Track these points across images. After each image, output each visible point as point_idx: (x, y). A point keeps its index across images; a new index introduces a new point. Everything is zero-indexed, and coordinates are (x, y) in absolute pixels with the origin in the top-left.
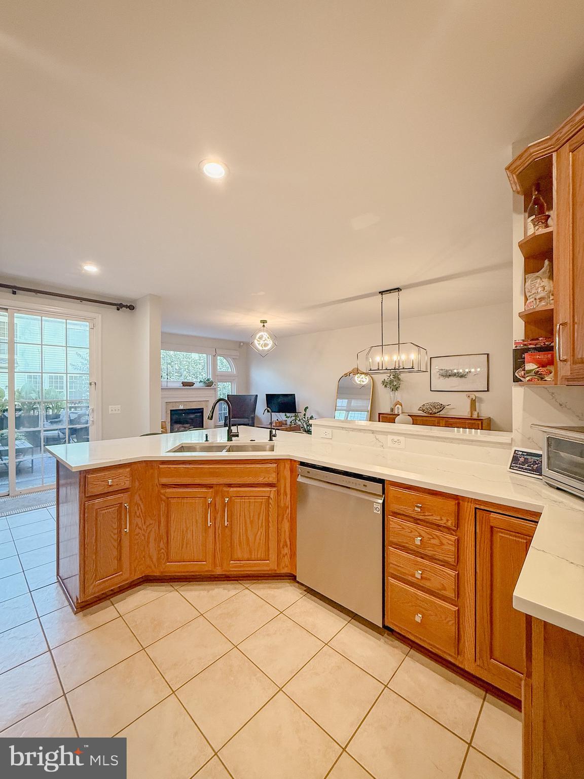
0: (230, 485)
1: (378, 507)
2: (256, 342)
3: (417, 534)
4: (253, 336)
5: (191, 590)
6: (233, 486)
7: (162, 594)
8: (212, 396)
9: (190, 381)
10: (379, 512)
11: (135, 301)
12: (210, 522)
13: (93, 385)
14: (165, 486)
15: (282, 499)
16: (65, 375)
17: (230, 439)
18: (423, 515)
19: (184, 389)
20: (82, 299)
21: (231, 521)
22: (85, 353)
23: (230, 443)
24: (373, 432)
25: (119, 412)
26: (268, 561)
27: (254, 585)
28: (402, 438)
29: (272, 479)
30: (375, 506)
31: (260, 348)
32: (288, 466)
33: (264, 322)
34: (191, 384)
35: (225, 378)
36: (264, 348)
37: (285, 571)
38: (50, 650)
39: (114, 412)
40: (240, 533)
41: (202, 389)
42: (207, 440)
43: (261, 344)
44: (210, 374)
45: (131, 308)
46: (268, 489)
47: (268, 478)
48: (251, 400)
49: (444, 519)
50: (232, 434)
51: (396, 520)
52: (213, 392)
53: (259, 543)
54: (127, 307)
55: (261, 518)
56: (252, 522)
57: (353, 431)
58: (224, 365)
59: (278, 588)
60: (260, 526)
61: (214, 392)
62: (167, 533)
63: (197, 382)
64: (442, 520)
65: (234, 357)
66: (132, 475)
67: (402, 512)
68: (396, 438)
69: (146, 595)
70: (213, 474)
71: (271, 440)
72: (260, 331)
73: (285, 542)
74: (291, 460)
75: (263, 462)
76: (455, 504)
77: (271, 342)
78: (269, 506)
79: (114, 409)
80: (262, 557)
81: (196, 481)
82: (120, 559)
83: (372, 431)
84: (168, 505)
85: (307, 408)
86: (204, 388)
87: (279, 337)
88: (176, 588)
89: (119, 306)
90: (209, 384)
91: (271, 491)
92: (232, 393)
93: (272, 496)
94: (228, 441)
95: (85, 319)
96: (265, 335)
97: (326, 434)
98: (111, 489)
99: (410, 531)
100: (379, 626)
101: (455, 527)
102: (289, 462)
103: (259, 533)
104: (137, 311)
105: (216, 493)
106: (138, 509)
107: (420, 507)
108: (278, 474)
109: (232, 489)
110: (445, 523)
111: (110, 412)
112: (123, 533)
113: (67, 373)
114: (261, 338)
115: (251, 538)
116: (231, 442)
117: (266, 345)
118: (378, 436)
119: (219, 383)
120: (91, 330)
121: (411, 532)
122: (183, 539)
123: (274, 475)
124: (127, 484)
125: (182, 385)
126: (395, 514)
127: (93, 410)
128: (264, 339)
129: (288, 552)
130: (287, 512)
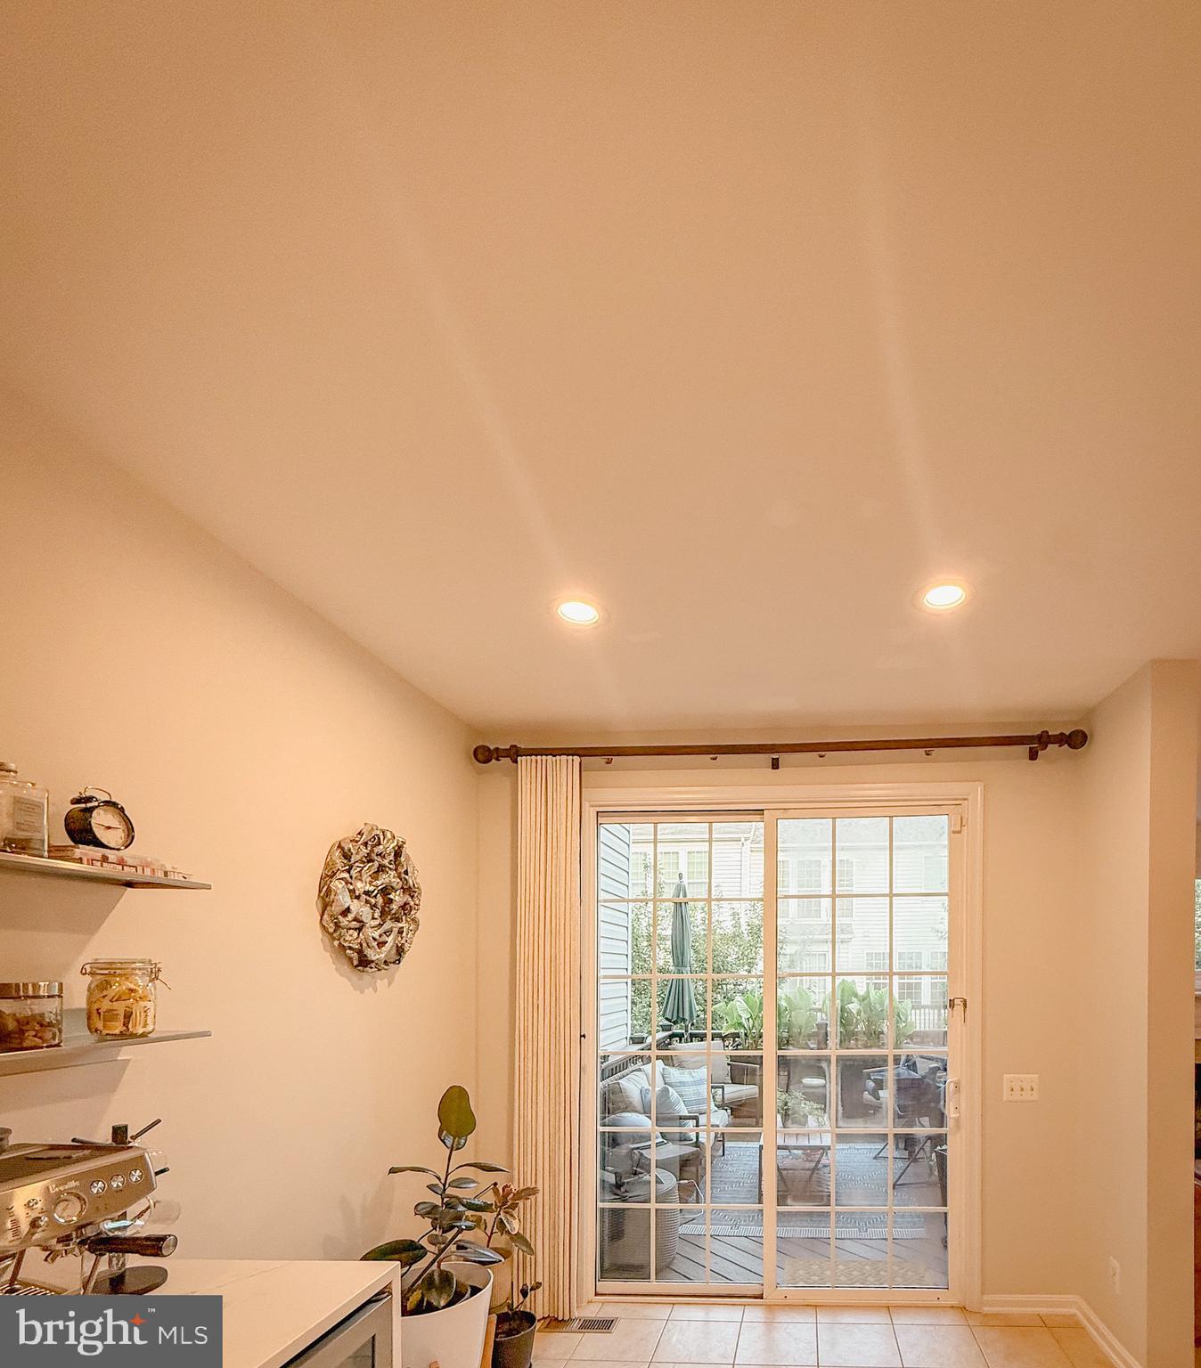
11: (1090, 713)
13: (959, 1008)
20: (928, 745)
22: (937, 913)
25: (1035, 1096)
39: (1017, 1096)
45: (1078, 740)
54: (1062, 740)
79: (1018, 1085)
89: (1036, 743)
95: (934, 806)
104: (1096, 748)
113: (891, 974)
120: (954, 835)
127: (957, 1086)
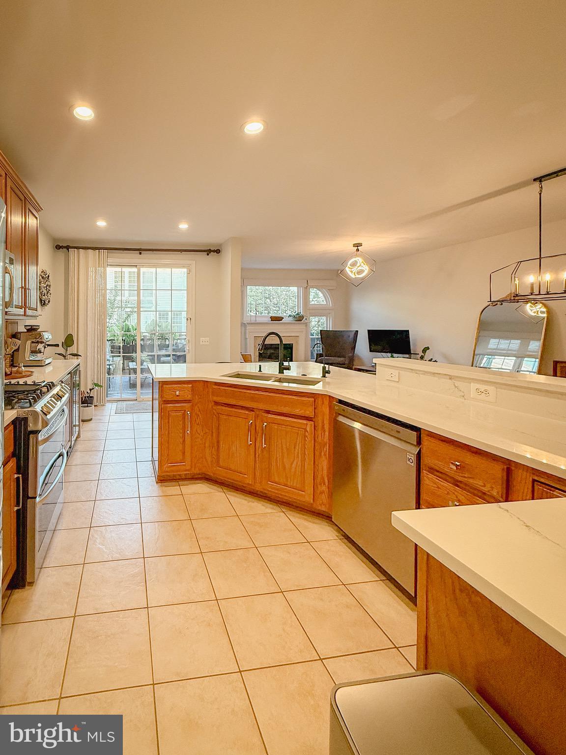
0: (268, 412)
1: (412, 458)
2: (347, 269)
3: (454, 497)
4: (344, 263)
5: (236, 496)
6: (271, 413)
7: (212, 491)
8: (302, 332)
9: (280, 315)
10: (413, 464)
11: (221, 245)
12: (250, 441)
13: (189, 320)
14: (216, 403)
15: (320, 435)
16: (170, 313)
17: (281, 371)
18: (462, 477)
19: (273, 323)
21: (269, 445)
22: (184, 295)
23: (281, 376)
24: (451, 378)
25: (208, 343)
26: (304, 493)
27: (291, 512)
28: (491, 389)
29: (309, 412)
30: (408, 456)
31: (353, 276)
32: (326, 402)
33: (357, 245)
34: (279, 319)
35: (319, 311)
36: (357, 276)
37: (323, 508)
38: (139, 497)
39: (204, 343)
40: (277, 458)
41: (291, 323)
42: (260, 371)
43: (354, 272)
44: (300, 308)
45: (218, 251)
46: (305, 422)
47: (305, 411)
48: (349, 336)
49: (488, 486)
50: (283, 366)
51: (431, 476)
52: (303, 327)
53: (295, 472)
54: (214, 251)
55: (297, 447)
56: (287, 449)
57: (424, 374)
58: (318, 297)
59: (314, 523)
60: (296, 456)
61: (305, 327)
62: (218, 442)
63: (286, 316)
64: (484, 486)
65: (330, 288)
66: (193, 390)
67: (438, 469)
68: (483, 387)
69: (202, 488)
70: (253, 399)
71: (324, 376)
72: (352, 256)
73: (323, 478)
74: (330, 396)
75: (300, 394)
76: (503, 469)
77: (367, 268)
78: (305, 439)
79: (204, 340)
80: (298, 486)
81: (239, 403)
82: (184, 453)
83: (450, 376)
84: (218, 419)
85: (428, 348)
86: (294, 323)
87: (377, 261)
88: (224, 491)
89: (209, 252)
90: (299, 318)
91: (307, 424)
92: (327, 328)
93: (308, 429)
94: (279, 373)
95: (183, 266)
96: (360, 260)
97: (392, 375)
98: (178, 399)
99: (446, 492)
100: (411, 593)
101: (502, 497)
102: (328, 398)
103: (295, 463)
104: (222, 253)
105: (257, 416)
106: (198, 418)
107: (457, 466)
108: (315, 408)
109: (270, 416)
110: (489, 491)
111: (201, 343)
112: (186, 434)
113: (171, 311)
114: (354, 264)
115: (287, 466)
116: (282, 374)
117: (359, 272)
118: (457, 383)
119: (311, 318)
120: (188, 274)
121: (448, 493)
122: (229, 450)
123: (311, 409)
124: (189, 397)
125: (270, 320)
126: (432, 470)
127: (189, 340)
128: (358, 265)
129: (325, 490)
130: (325, 449)
